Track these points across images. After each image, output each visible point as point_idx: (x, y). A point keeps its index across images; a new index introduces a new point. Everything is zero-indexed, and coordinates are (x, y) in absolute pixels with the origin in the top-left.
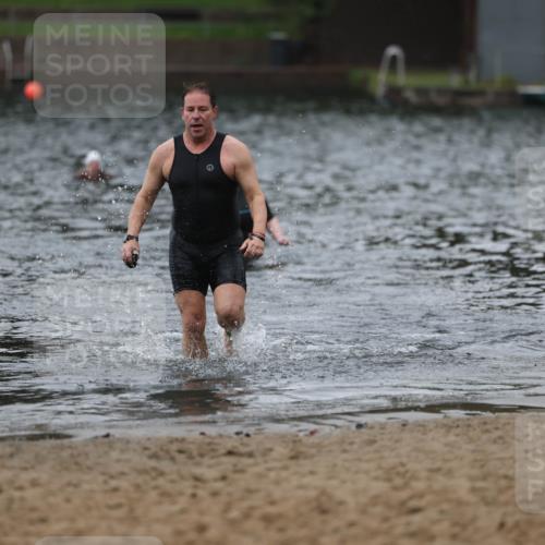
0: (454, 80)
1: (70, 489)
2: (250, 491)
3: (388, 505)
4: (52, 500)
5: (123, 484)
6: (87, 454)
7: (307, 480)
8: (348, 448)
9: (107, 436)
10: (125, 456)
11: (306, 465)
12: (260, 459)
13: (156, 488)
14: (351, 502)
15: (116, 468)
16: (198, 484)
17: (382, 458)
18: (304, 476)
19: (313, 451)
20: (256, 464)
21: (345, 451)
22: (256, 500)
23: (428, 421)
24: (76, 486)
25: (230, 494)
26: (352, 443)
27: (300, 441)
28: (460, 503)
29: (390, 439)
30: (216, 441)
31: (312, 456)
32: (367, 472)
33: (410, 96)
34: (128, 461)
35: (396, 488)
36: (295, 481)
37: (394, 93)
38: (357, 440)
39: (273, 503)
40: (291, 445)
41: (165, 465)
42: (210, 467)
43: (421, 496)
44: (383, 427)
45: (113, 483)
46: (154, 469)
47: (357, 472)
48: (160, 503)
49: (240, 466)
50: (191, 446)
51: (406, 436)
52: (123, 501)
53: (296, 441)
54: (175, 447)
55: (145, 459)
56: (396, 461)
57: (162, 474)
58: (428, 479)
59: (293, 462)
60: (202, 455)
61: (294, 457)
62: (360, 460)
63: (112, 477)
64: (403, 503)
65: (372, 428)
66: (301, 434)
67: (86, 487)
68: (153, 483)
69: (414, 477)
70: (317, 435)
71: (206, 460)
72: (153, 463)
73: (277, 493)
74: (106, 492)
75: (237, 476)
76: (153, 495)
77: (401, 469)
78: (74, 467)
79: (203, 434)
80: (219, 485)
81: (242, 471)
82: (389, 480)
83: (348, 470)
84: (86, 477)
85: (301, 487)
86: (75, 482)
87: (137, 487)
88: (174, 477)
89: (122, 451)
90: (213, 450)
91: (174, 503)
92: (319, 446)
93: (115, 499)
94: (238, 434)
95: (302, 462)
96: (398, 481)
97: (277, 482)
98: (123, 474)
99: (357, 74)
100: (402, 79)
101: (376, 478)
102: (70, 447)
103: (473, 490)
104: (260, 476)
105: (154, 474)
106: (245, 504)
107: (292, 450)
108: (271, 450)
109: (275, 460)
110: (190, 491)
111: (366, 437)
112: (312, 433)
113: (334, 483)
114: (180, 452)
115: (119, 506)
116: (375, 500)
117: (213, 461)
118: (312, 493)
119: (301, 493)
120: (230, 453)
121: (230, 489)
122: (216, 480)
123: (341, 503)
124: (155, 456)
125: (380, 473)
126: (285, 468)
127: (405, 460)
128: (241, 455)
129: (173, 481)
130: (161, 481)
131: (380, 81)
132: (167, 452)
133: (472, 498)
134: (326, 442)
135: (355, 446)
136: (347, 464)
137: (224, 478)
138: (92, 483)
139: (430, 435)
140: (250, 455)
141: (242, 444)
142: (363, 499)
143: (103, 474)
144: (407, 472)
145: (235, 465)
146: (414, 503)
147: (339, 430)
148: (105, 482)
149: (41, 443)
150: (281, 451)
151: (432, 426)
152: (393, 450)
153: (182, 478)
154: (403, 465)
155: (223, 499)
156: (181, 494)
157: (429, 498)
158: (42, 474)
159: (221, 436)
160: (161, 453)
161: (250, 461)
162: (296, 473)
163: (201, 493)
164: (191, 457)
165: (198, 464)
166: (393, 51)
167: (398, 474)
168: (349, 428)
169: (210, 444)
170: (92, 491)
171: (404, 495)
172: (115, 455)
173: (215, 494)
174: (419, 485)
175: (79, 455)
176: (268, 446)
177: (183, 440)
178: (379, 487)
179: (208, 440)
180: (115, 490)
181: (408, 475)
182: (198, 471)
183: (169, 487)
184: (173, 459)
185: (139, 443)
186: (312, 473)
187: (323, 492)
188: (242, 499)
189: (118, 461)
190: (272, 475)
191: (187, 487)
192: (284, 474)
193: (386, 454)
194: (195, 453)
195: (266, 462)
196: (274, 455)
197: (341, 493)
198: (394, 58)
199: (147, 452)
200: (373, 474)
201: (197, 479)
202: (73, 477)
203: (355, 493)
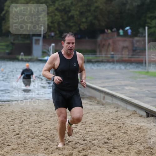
0: (30, 57)
2: (3, 110)
3: (21, 112)
14: (16, 112)
28: (30, 111)
32: (18, 108)
33: (24, 59)
39: (6, 112)
43: (25, 111)
82: (21, 109)
96: (22, 109)
97: (7, 109)
99: (17, 56)
100: (24, 57)
103: (32, 110)
104: (5, 108)
106: (3, 112)
107: (9, 105)
116: (19, 111)
126: (8, 107)
131: (20, 57)
133: (32, 111)
145: (1, 107)
150: (7, 105)
157: (26, 111)
161: (3, 106)
166: (22, 53)
174: (25, 109)
178: (20, 110)
186: (11, 108)
187: (13, 110)
195: (5, 106)
197: (15, 111)
203: (17, 110)
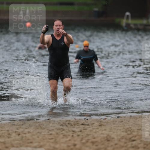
1: (39, 134)
2: (88, 135)
3: (126, 139)
4: (34, 137)
5: (53, 133)
6: (43, 124)
7: (104, 132)
8: (115, 123)
9: (49, 119)
10: (54, 125)
11: (103, 128)
12: (91, 126)
13: (62, 134)
15: (51, 128)
16: (74, 133)
17: (124, 126)
18: (103, 131)
19: (105, 124)
20: (90, 127)
21: (114, 124)
22: (90, 137)
23: (137, 116)
24: (40, 133)
25: (82, 136)
26: (116, 122)
27: (102, 121)
29: (127, 121)
30: (79, 121)
31: (105, 125)
32: (120, 130)
33: (132, 26)
34: (55, 126)
35: (128, 134)
36: (100, 132)
37: (128, 25)
38: (118, 121)
39: (94, 138)
40: (99, 122)
41: (65, 128)
42: (77, 128)
43: (135, 136)
44: (125, 117)
45: (51, 132)
46: (62, 129)
47: (117, 130)
48: (63, 138)
49: (85, 128)
50: (72, 122)
51: (131, 120)
52: (53, 137)
53: (101, 121)
54: (67, 123)
55: (59, 126)
56: (129, 127)
57: (64, 130)
58: (137, 132)
59: (100, 127)
60: (75, 125)
61: (100, 126)
62: (118, 126)
63: (50, 131)
64: (130, 138)
65: (122, 118)
66: (102, 119)
67: (43, 133)
68: (61, 133)
69: (133, 131)
70: (106, 119)
71: (76, 126)
72: (61, 127)
73: (96, 135)
74: (48, 135)
75: (84, 131)
76: (61, 136)
77: (130, 129)
78: (40, 128)
79: (75, 119)
80: (79, 133)
81: (86, 129)
82: (127, 132)
83: (115, 129)
84: (43, 131)
85: (102, 134)
86: (40, 132)
87: (57, 133)
88: (67, 131)
89: (53, 124)
90: (78, 123)
91: (67, 138)
92: (107, 123)
93: (51, 137)
94: (84, 119)
95: (102, 127)
96: (129, 132)
97: (95, 133)
98: (53, 130)
99: (117, 20)
100: (130, 21)
101: (123, 132)
102: (38, 122)
104: (91, 131)
105: (61, 130)
106: (87, 138)
107: (100, 123)
108: (94, 123)
109: (95, 126)
110: (71, 135)
111: (120, 120)
112: (105, 119)
113: (111, 133)
114: (69, 124)
115: (52, 139)
116: (123, 138)
117: (78, 126)
118: (105, 136)
119: (102, 135)
120: (82, 124)
121: (83, 134)
122: (78, 132)
123: (113, 138)
124: (62, 125)
125: (124, 130)
126: (98, 128)
127: (131, 127)
128: (86, 125)
129: (67, 132)
130: (63, 132)
131: (124, 22)
132: (65, 124)
134: (109, 122)
135: (117, 123)
136: (115, 128)
137: (81, 131)
138: (45, 132)
139: (138, 120)
140: (88, 125)
141: (86, 122)
142: (119, 137)
143: (48, 130)
144: (131, 130)
145: (84, 128)
146: (133, 139)
147: (112, 118)
148: (48, 132)
149: (31, 121)
150: (97, 124)
151: (138, 117)
152: (127, 124)
153: (69, 131)
154: (130, 128)
155: (81, 137)
156: (69, 135)
157: (137, 137)
158: (31, 130)
159: (80, 119)
160: (63, 124)
161: (88, 127)
162: (101, 130)
163: (74, 135)
164: (72, 125)
165: (74, 127)
166: (128, 13)
167: (129, 130)
168: (115, 118)
169: (77, 122)
170: (45, 135)
171: (131, 136)
172: (51, 125)
173: (78, 136)
174: (135, 134)
175: (41, 125)
176: (93, 122)
177: (70, 121)
178: (124, 134)
179: (76, 121)
180: (51, 134)
181: (132, 131)
182: (74, 129)
183: (66, 134)
184: (67, 126)
185: (57, 121)
186: (105, 130)
187: (108, 135)
188: (86, 137)
189: (52, 126)
190: (94, 130)
191: (71, 133)
192: (97, 130)
193: (126, 125)
194: (73, 124)
195: (92, 127)
196: (95, 125)
197: (113, 136)
198: (128, 16)
199: (60, 124)
200: (122, 130)
201: (73, 131)
202: (40, 130)
203: (117, 136)
